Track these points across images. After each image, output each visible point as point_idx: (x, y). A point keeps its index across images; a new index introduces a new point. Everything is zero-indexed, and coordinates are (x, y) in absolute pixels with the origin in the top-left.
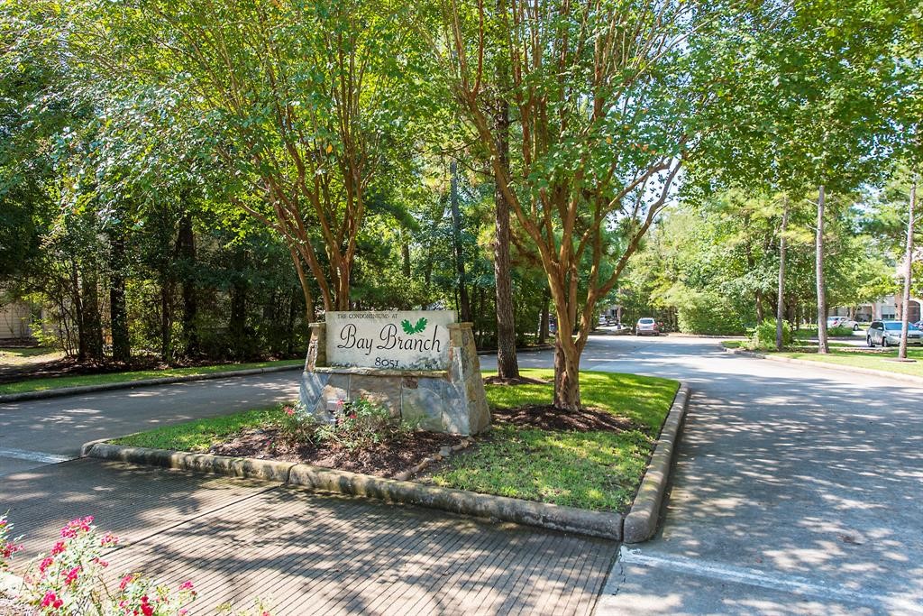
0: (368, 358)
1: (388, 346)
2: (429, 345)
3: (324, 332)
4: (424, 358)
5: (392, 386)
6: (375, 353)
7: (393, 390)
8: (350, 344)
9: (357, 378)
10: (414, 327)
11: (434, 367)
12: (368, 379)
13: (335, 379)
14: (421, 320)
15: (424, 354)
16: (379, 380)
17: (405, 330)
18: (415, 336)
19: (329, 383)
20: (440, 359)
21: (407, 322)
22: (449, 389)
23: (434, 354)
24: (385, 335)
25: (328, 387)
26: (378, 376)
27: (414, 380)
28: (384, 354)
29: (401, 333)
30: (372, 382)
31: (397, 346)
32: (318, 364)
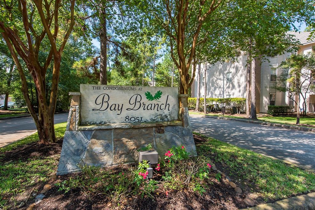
0: (119, 117)
1: (135, 108)
2: (163, 107)
3: (80, 99)
4: (160, 115)
5: (148, 134)
6: (125, 113)
7: (148, 136)
8: (104, 108)
9: (117, 131)
10: (153, 96)
11: (166, 119)
12: (129, 131)
13: (98, 133)
14: (158, 92)
15: (160, 112)
16: (137, 131)
17: (147, 98)
18: (154, 102)
19: (94, 137)
20: (170, 115)
21: (149, 93)
22: (184, 131)
23: (166, 112)
24: (133, 101)
25: (94, 140)
26: (136, 129)
27: (162, 128)
28: (131, 113)
29: (145, 100)
30: (132, 133)
31: (142, 108)
32: (80, 124)
